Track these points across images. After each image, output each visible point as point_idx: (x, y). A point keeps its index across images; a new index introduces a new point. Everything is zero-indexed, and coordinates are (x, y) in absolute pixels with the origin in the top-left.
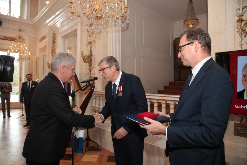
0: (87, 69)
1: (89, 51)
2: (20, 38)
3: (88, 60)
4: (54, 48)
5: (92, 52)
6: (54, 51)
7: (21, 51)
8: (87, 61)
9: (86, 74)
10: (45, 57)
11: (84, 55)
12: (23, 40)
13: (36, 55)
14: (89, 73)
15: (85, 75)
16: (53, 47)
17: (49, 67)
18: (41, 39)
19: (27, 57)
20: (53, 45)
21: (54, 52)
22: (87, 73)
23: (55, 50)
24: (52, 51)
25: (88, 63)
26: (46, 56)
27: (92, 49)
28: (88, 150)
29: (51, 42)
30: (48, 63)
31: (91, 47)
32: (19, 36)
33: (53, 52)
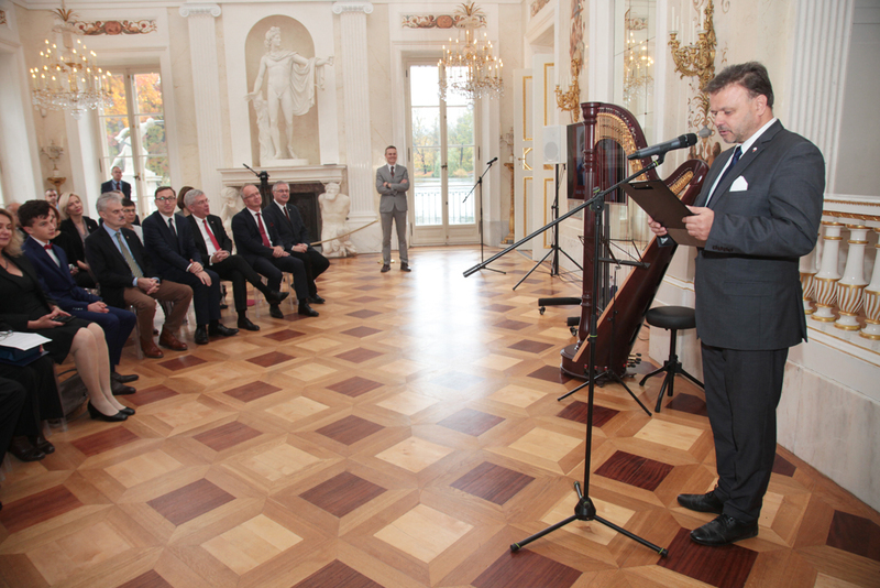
0: (693, 102)
1: (702, 28)
2: (469, 12)
3: (696, 65)
4: (578, 32)
5: (717, 28)
6: (577, 41)
7: (474, 58)
8: (691, 68)
9: (689, 123)
10: (548, 68)
11: (681, 46)
12: (481, 17)
13: (523, 67)
14: (703, 115)
15: (687, 125)
16: (574, 30)
17: (562, 106)
18: (537, 5)
19: (493, 75)
20: (573, 20)
21: (579, 45)
22: (694, 116)
23: (581, 38)
24: (572, 44)
25: (696, 78)
26: (553, 65)
27: (716, 17)
28: (670, 406)
29: (569, 11)
30: (558, 91)
31: (712, 7)
32: (467, 7)
33: (575, 49)
